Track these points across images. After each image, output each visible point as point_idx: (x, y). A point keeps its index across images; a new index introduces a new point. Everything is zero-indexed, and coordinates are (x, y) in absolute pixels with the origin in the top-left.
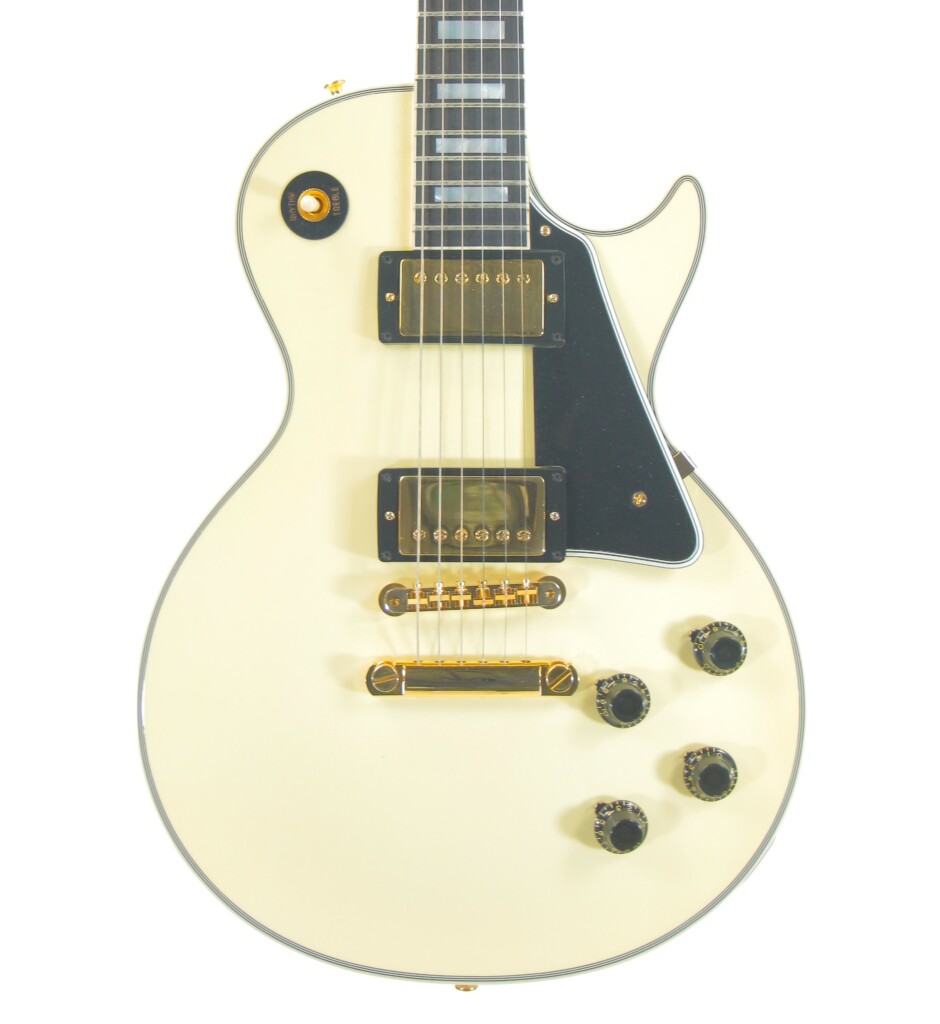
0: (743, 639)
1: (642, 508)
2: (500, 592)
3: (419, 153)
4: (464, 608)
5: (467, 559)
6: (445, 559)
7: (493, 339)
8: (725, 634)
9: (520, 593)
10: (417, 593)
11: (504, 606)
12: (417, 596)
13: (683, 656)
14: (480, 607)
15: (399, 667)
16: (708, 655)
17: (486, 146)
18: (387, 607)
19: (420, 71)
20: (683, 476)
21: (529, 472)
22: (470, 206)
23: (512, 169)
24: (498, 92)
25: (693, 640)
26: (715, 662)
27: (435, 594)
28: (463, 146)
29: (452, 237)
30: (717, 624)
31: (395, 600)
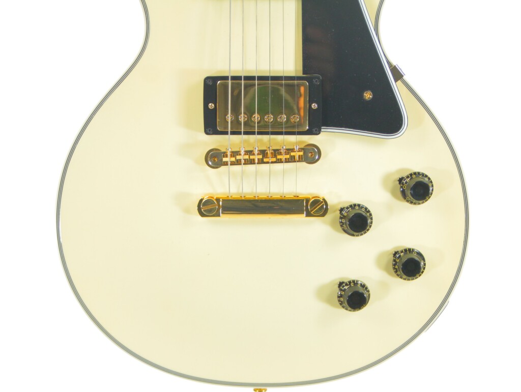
0: (431, 182)
1: (370, 100)
2: (281, 154)
4: (258, 163)
5: (260, 133)
6: (246, 133)
8: (420, 179)
9: (292, 154)
10: (229, 154)
11: (282, 162)
12: (229, 156)
13: (393, 193)
14: (268, 163)
15: (218, 200)
16: (408, 193)
18: (210, 163)
20: (396, 81)
21: (299, 78)
25: (400, 183)
26: (412, 196)
27: (240, 155)
30: (415, 173)
31: (215, 159)
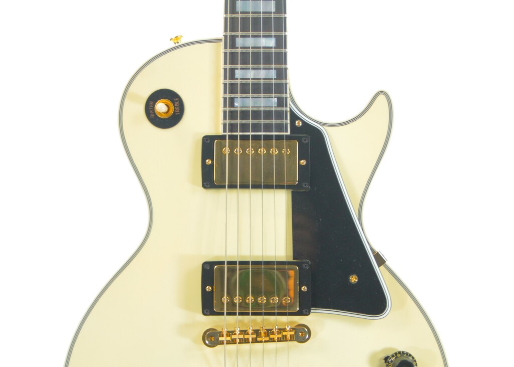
0: (415, 361)
1: (355, 284)
2: (273, 333)
3: (225, 78)
4: (252, 342)
5: (253, 314)
6: (241, 314)
7: (269, 186)
8: (404, 358)
9: (284, 333)
10: (225, 334)
11: (275, 341)
12: (225, 335)
14: (261, 342)
17: (264, 74)
18: (207, 342)
19: (226, 30)
20: (379, 265)
21: (290, 263)
22: (255, 109)
23: (279, 88)
24: (271, 42)
25: (386, 362)
27: (235, 334)
28: (251, 74)
29: (244, 128)
30: (400, 353)
31: (212, 338)
